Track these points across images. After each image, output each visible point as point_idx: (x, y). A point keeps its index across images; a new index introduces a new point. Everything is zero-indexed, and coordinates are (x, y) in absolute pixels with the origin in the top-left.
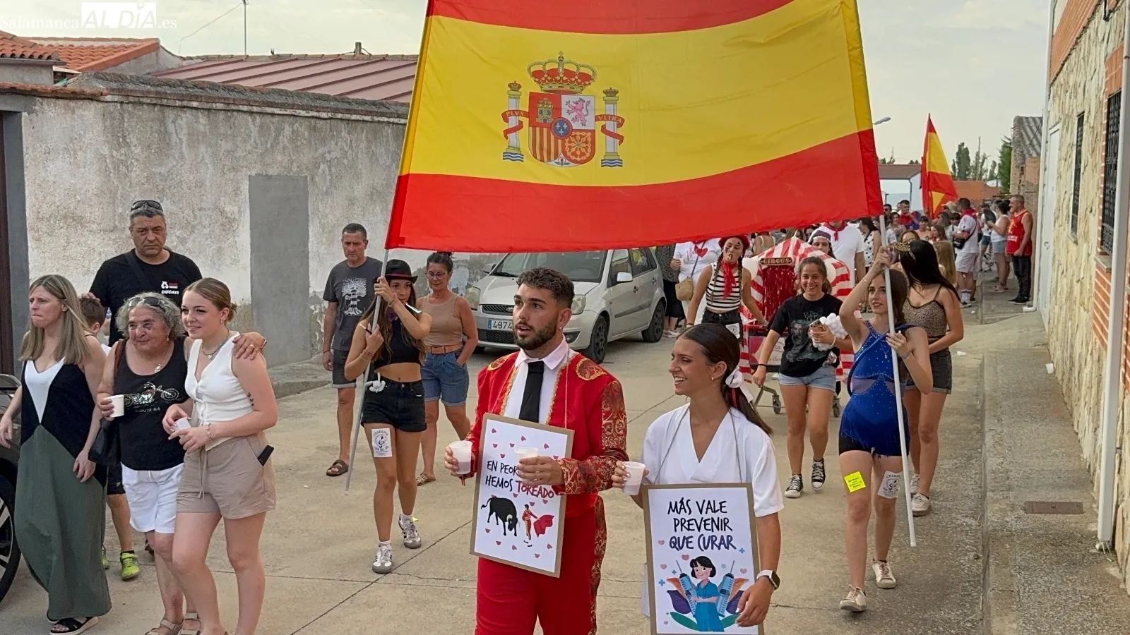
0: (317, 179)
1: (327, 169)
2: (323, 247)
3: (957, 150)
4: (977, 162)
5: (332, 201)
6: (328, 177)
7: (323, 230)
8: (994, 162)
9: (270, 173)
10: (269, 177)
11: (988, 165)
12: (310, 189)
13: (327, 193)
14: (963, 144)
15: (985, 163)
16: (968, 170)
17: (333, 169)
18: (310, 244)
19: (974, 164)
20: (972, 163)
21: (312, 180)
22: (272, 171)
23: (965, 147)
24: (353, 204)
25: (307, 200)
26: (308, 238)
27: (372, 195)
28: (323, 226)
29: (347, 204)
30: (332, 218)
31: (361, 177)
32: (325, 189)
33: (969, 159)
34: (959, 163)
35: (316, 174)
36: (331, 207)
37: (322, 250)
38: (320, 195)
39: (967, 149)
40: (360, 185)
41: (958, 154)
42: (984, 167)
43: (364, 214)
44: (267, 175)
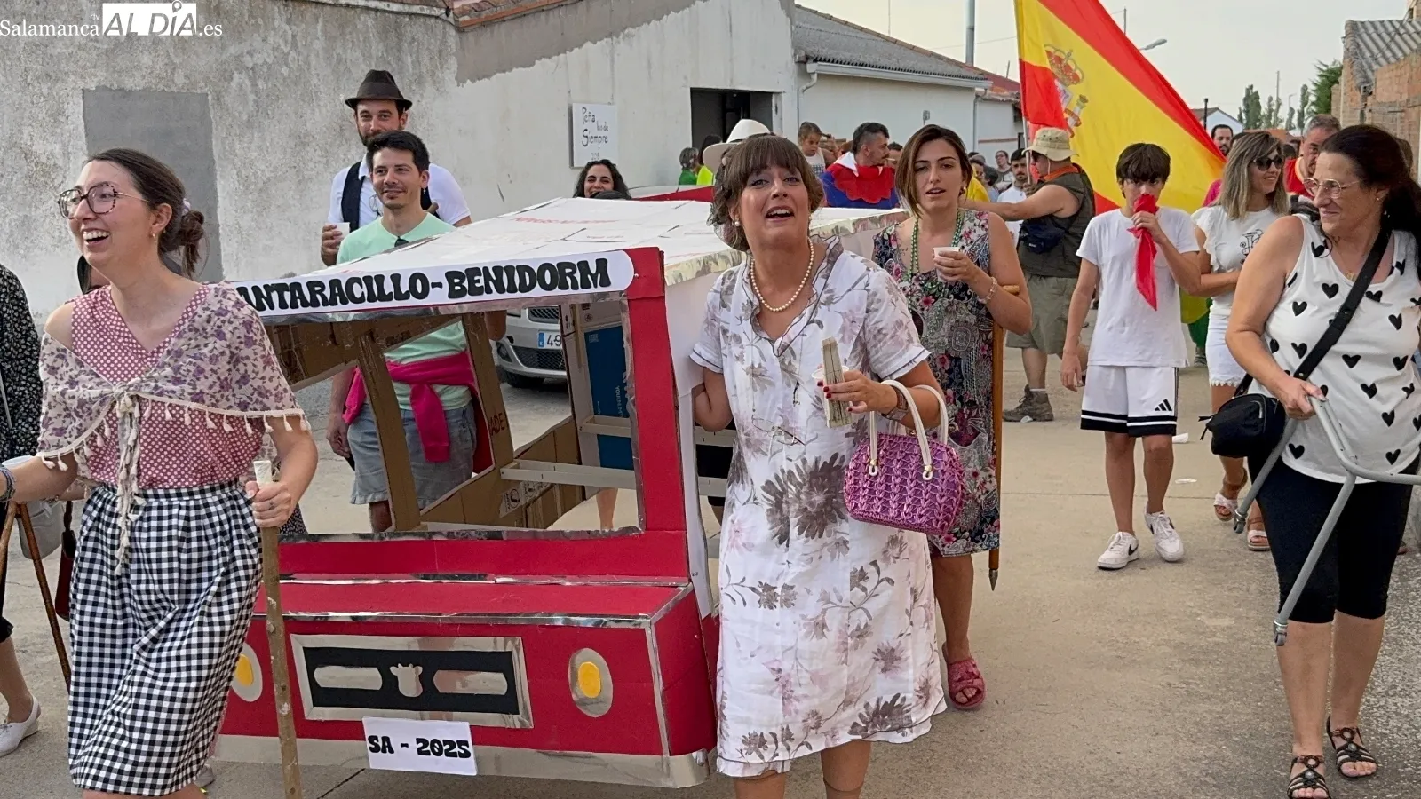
0: (227, 99)
1: (247, 82)
2: (248, 217)
3: (1244, 95)
4: (1270, 111)
5: (263, 139)
6: (252, 97)
7: (247, 188)
8: (1292, 110)
9: (128, 87)
10: (126, 93)
11: (1283, 114)
12: (213, 115)
13: (250, 124)
14: (1252, 87)
15: (1280, 110)
16: (1259, 120)
17: (261, 84)
18: (219, 211)
19: (1266, 113)
20: (1264, 111)
21: (218, 99)
22: (134, 83)
23: (1254, 91)
24: (304, 144)
25: (208, 136)
26: (216, 201)
27: (341, 130)
28: (246, 182)
29: (292, 144)
30: (263, 167)
31: (318, 99)
32: (245, 117)
33: (1259, 106)
34: (1247, 112)
35: (226, 91)
36: (260, 148)
37: (246, 221)
38: (235, 127)
39: (1257, 93)
40: (317, 114)
41: (1245, 100)
42: (1279, 115)
43: (328, 161)
44: (121, 90)
